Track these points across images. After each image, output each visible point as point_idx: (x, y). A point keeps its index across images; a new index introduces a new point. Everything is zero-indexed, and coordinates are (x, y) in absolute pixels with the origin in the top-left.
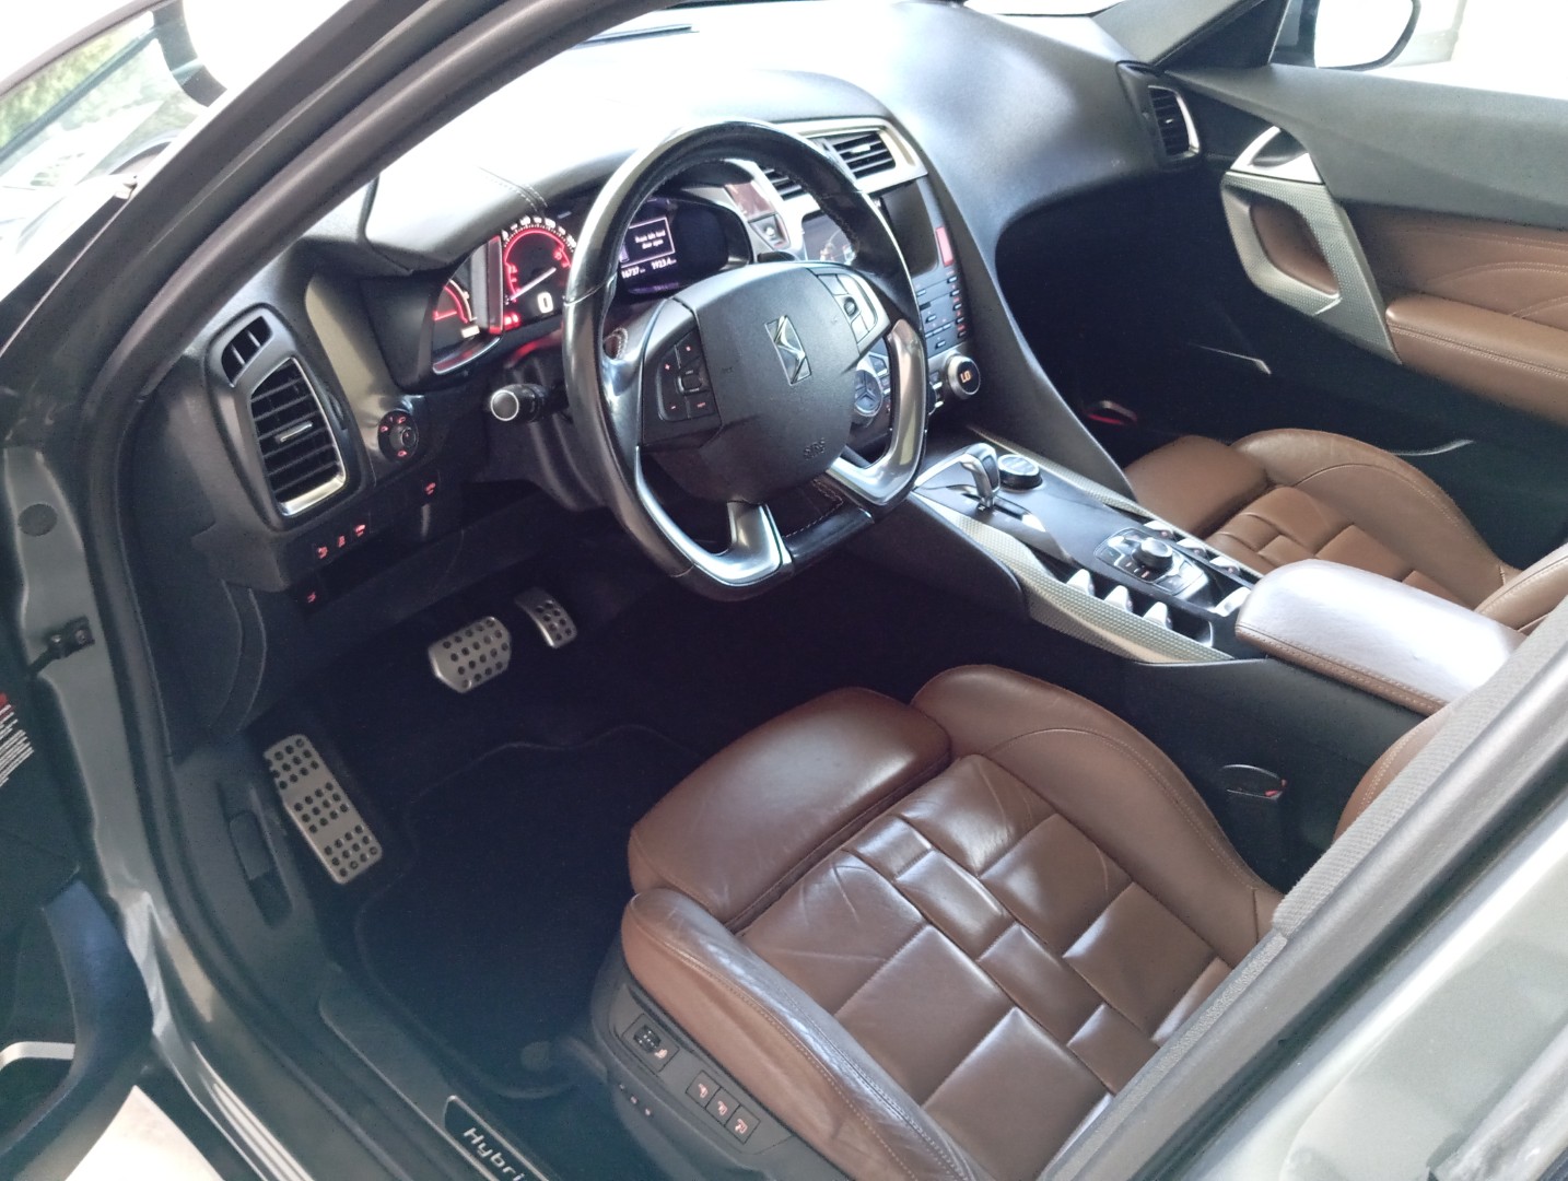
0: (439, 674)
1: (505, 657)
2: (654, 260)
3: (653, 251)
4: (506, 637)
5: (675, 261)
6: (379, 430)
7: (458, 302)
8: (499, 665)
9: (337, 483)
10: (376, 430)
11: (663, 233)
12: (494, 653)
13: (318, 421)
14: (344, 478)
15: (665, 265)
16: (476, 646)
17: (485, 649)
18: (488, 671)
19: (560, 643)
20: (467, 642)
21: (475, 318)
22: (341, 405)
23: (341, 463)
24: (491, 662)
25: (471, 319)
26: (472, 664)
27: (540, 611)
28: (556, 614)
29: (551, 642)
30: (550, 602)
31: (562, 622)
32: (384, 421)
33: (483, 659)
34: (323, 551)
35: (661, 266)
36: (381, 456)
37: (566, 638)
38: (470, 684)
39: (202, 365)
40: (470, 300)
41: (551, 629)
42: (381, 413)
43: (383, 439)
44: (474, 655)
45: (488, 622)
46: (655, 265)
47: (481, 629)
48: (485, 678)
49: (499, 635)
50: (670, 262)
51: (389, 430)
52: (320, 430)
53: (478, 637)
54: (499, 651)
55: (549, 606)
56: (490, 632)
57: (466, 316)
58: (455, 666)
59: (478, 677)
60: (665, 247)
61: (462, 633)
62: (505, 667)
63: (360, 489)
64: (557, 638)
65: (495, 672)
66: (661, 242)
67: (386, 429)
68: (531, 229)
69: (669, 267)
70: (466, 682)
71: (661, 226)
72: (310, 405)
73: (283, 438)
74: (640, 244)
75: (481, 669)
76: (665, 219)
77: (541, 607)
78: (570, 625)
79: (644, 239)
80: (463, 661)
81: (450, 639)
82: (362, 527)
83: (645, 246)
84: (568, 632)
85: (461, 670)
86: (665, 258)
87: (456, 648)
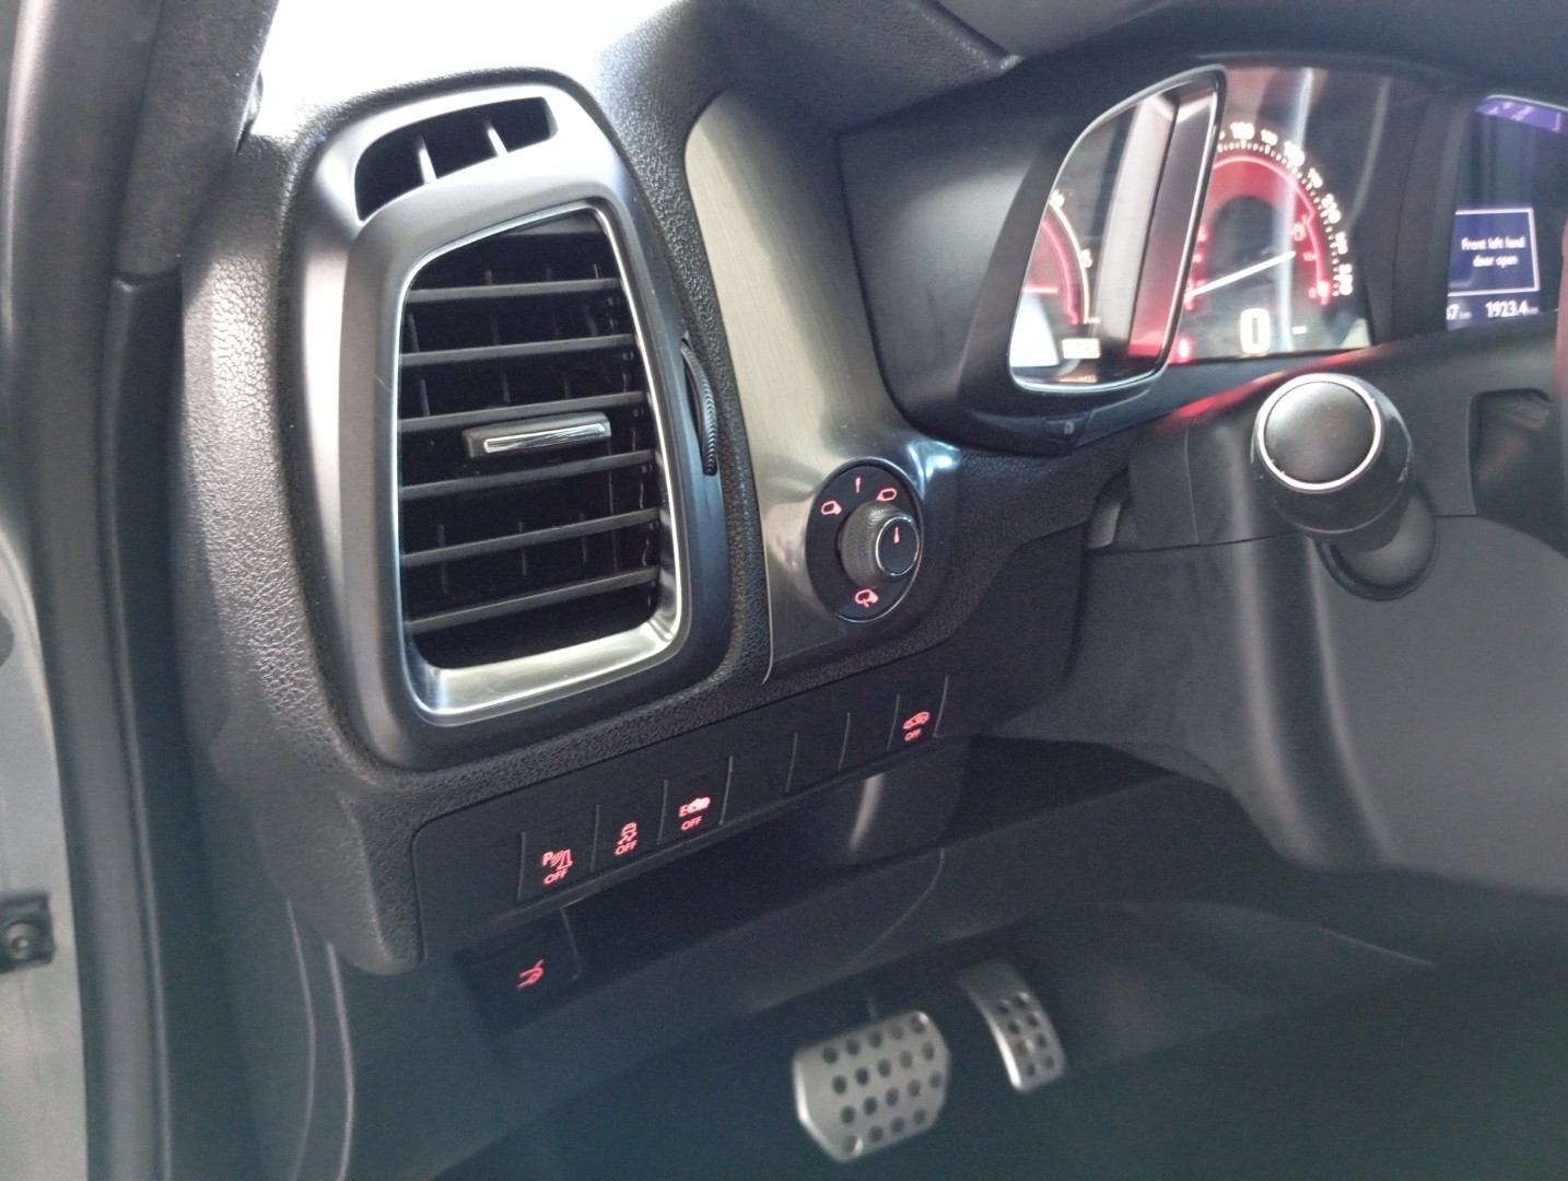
0: (804, 1114)
1: (933, 1100)
2: (1494, 298)
3: (1492, 277)
4: (941, 1062)
5: (1535, 310)
6: (815, 512)
7: (1065, 267)
8: (920, 1116)
9: (651, 640)
10: (807, 505)
11: (1520, 243)
12: (914, 1090)
13: (633, 426)
14: (675, 627)
15: (1514, 313)
16: (884, 1069)
17: (900, 1079)
18: (898, 1125)
19: (1034, 1083)
20: (869, 1057)
21: (1095, 320)
22: (718, 404)
23: (676, 583)
24: (906, 1108)
25: (1086, 320)
26: (870, 1106)
27: (1003, 1010)
28: (1033, 1022)
29: (1015, 1077)
30: (1025, 996)
31: (1041, 1042)
32: (836, 485)
33: (892, 1098)
34: (558, 861)
35: (1505, 314)
36: (805, 588)
37: (1045, 1075)
38: (859, 1146)
39: (295, 167)
40: (1093, 271)
41: (1019, 1051)
42: (828, 463)
43: (823, 537)
44: (878, 1087)
45: (915, 1021)
46: (1495, 309)
47: (898, 1035)
48: (889, 1138)
49: (929, 1053)
50: (1524, 309)
51: (845, 516)
52: (636, 455)
53: (891, 1049)
54: (925, 1088)
55: (1021, 1004)
56: (913, 1043)
57: (1078, 307)
58: (839, 1103)
59: (876, 1134)
60: (1520, 275)
61: (862, 1037)
62: (931, 1120)
63: (722, 673)
64: (1027, 1070)
65: (911, 1129)
66: (1512, 260)
67: (837, 510)
68: (1252, 153)
69: (1520, 320)
70: (851, 1142)
71: (1516, 227)
72: (619, 370)
73: (494, 442)
74: (1472, 254)
75: (884, 1117)
76: (1530, 211)
77: (1006, 1003)
78: (1055, 1049)
79: (1480, 245)
80: (855, 1096)
81: (839, 1044)
82: (702, 803)
83: (1479, 262)
84: (1049, 1063)
85: (848, 1115)
86: (1519, 298)
87: (846, 1066)
